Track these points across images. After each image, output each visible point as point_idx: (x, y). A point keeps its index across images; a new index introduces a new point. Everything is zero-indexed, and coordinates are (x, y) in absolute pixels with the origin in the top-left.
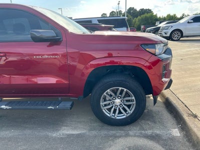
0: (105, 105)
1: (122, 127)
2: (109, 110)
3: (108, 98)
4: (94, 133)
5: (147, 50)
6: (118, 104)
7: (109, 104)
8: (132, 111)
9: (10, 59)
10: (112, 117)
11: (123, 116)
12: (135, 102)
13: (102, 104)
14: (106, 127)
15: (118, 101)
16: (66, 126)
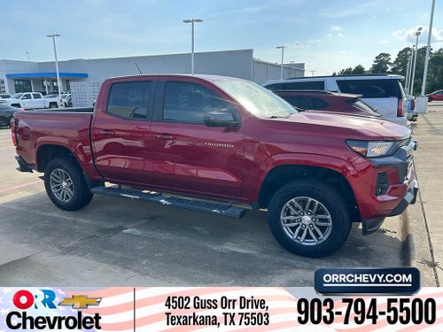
0: (289, 221)
1: (309, 259)
2: (293, 229)
3: (293, 211)
4: (266, 256)
5: (354, 148)
6: (306, 223)
7: (294, 221)
8: (326, 237)
9: (178, 143)
10: (296, 241)
11: (313, 242)
12: (330, 224)
13: (283, 218)
14: (287, 254)
15: (307, 219)
16: (233, 242)
